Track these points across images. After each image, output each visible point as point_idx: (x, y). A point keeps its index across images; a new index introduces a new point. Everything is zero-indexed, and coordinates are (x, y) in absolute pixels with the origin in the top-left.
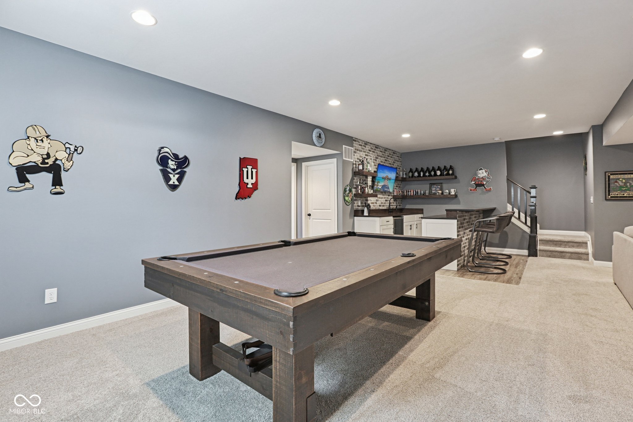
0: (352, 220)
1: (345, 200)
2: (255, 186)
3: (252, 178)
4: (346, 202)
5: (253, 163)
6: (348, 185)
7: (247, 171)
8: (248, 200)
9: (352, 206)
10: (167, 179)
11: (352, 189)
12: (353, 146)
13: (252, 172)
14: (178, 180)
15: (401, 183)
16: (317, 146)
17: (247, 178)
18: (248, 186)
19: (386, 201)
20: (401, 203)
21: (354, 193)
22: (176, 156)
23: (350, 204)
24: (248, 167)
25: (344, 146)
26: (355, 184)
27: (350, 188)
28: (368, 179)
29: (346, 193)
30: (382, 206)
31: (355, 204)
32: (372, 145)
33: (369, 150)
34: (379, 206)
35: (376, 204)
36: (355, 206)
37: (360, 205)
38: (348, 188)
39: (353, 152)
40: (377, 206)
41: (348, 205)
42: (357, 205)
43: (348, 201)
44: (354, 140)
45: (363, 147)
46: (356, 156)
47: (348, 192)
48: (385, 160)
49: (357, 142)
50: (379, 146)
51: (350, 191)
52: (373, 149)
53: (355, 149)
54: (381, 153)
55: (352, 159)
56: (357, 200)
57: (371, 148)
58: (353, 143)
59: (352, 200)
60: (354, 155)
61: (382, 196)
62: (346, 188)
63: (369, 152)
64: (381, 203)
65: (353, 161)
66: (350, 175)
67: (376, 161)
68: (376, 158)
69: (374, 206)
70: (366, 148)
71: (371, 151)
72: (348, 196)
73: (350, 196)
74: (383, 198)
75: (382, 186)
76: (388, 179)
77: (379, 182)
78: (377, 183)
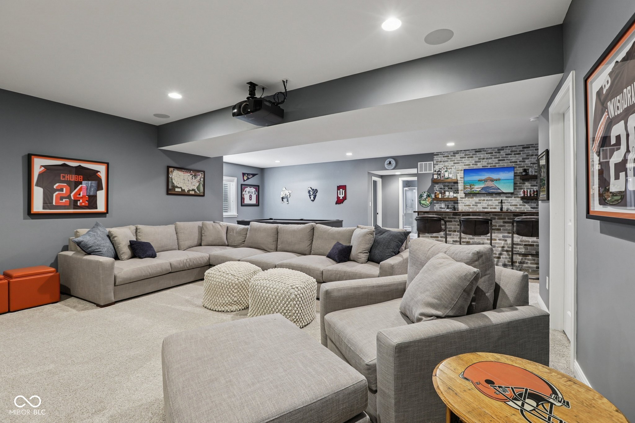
1: (420, 203)
2: (345, 198)
3: (342, 195)
4: (422, 205)
5: (344, 187)
6: (425, 192)
7: (340, 192)
8: (341, 204)
9: (432, 208)
10: (310, 198)
11: (432, 195)
12: (433, 160)
13: (342, 192)
14: (313, 198)
16: (389, 170)
17: (340, 195)
18: (340, 198)
19: (497, 203)
21: (434, 197)
22: (313, 190)
24: (340, 190)
25: (419, 163)
26: (435, 190)
27: (429, 194)
28: (459, 184)
29: (423, 198)
30: (491, 208)
31: (436, 207)
32: (467, 151)
33: (461, 158)
34: (483, 208)
35: (475, 207)
36: (436, 208)
37: (444, 207)
38: (425, 194)
39: (434, 165)
40: (478, 208)
41: (425, 207)
42: (439, 207)
43: (426, 204)
44: (435, 155)
45: (450, 157)
46: (437, 168)
47: (425, 197)
48: (499, 160)
49: (439, 156)
50: (483, 149)
51: (428, 196)
52: (470, 155)
53: (437, 162)
54: (489, 155)
55: (431, 171)
56: (438, 203)
57: (465, 155)
58: (433, 158)
59: (431, 203)
60: (434, 167)
61: (490, 198)
62: (422, 194)
63: (461, 159)
64: (488, 205)
65: (432, 172)
66: (429, 184)
67: (477, 165)
68: (476, 162)
69: (470, 208)
70: (456, 157)
71: (465, 158)
72: (425, 200)
73: (429, 200)
74: (492, 200)
75: (483, 189)
76: (492, 180)
77: (473, 185)
78: (470, 186)
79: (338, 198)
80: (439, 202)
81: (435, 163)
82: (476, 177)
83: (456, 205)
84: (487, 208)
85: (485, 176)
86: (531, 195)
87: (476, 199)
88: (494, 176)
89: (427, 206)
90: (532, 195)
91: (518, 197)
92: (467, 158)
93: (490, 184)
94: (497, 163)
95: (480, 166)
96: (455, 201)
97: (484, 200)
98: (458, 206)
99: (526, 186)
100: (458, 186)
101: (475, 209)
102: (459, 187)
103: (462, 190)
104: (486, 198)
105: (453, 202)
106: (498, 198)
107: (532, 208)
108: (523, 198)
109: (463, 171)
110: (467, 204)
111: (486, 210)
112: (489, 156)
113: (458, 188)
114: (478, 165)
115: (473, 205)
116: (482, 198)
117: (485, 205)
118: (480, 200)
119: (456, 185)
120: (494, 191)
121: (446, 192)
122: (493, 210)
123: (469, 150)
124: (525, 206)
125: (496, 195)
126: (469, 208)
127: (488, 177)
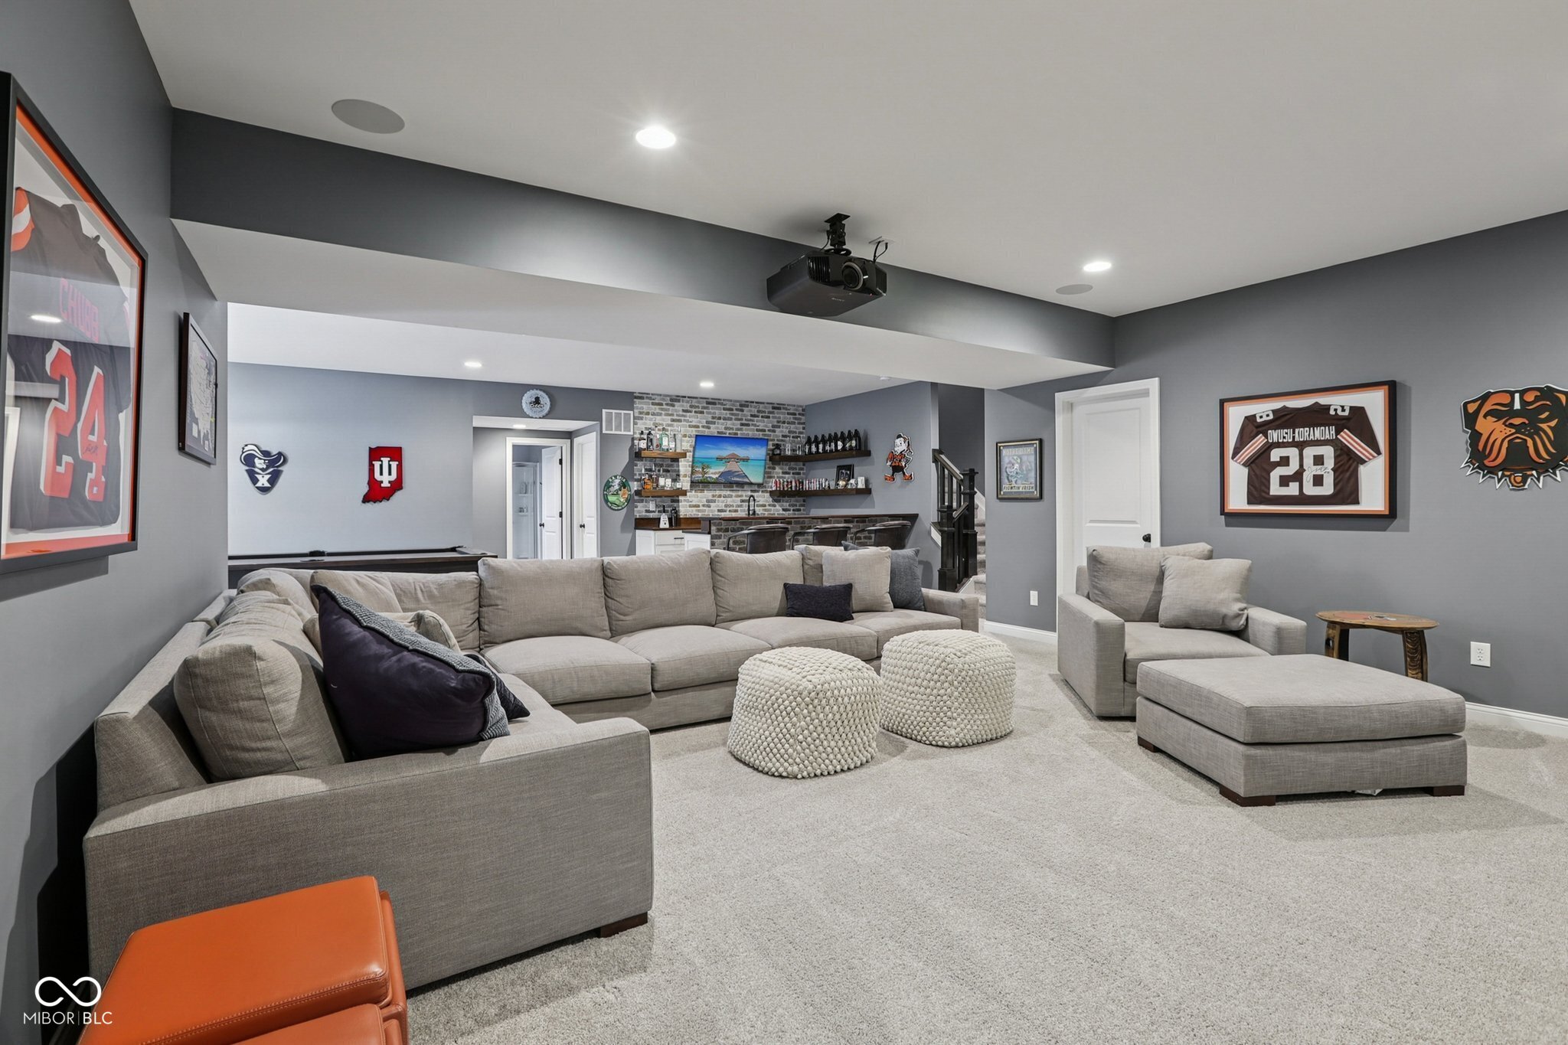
0: (630, 536)
1: (607, 501)
2: (397, 485)
3: (390, 474)
4: (610, 505)
5: (395, 453)
6: (616, 477)
7: (381, 466)
8: (384, 503)
9: (631, 511)
10: (254, 481)
11: (630, 483)
12: (632, 409)
13: (390, 466)
14: (268, 481)
15: (804, 465)
16: (532, 418)
17: (381, 474)
18: (382, 485)
19: (743, 501)
20: (803, 506)
21: (636, 489)
22: (266, 454)
23: (623, 508)
24: (382, 459)
25: (604, 411)
26: (637, 473)
27: (624, 480)
28: (680, 464)
29: (612, 489)
30: (730, 511)
31: (639, 509)
32: (694, 400)
33: (684, 411)
34: (719, 511)
35: (707, 509)
36: (639, 512)
37: (654, 509)
38: (617, 481)
39: (635, 418)
40: (712, 511)
41: (616, 510)
42: (644, 509)
43: (617, 503)
44: (636, 397)
45: (665, 407)
46: (642, 425)
47: (617, 487)
48: (742, 425)
49: (645, 400)
50: (719, 399)
51: (623, 485)
52: (698, 407)
53: (641, 413)
54: (728, 412)
55: (630, 431)
56: (642, 501)
57: (691, 406)
58: (633, 403)
59: (628, 501)
60: (635, 424)
61: (729, 493)
62: (610, 480)
63: (684, 413)
64: (726, 506)
65: (631, 433)
66: (625, 459)
67: (709, 428)
68: (707, 422)
69: (699, 511)
70: (676, 408)
71: (691, 412)
72: (617, 494)
73: (624, 494)
74: (731, 496)
75: (722, 474)
76: (739, 459)
77: (708, 467)
78: (703, 469)
79: (373, 483)
80: (645, 499)
81: (637, 415)
82: (713, 452)
83: (675, 505)
84: (725, 511)
85: (727, 450)
86: (784, 488)
87: (708, 494)
88: (741, 452)
89: (620, 508)
90: (786, 489)
91: (767, 492)
92: (693, 413)
93: (734, 466)
94: (738, 429)
95: (713, 430)
96: (673, 496)
97: (720, 496)
98: (679, 507)
99: (777, 473)
100: (678, 466)
101: (706, 513)
102: (680, 468)
103: (685, 476)
104: (723, 493)
105: (670, 499)
106: (740, 493)
107: (784, 510)
108: (772, 493)
109: (694, 439)
110: (694, 503)
111: (723, 515)
112: (727, 414)
113: (679, 471)
114: (711, 430)
115: (703, 506)
116: (718, 493)
117: (722, 506)
118: (713, 496)
119: (675, 464)
120: (738, 479)
121: (660, 478)
122: (734, 515)
123: (696, 398)
124: (775, 506)
125: (737, 486)
126: (696, 510)
127: (731, 452)
